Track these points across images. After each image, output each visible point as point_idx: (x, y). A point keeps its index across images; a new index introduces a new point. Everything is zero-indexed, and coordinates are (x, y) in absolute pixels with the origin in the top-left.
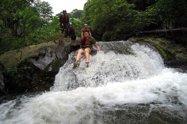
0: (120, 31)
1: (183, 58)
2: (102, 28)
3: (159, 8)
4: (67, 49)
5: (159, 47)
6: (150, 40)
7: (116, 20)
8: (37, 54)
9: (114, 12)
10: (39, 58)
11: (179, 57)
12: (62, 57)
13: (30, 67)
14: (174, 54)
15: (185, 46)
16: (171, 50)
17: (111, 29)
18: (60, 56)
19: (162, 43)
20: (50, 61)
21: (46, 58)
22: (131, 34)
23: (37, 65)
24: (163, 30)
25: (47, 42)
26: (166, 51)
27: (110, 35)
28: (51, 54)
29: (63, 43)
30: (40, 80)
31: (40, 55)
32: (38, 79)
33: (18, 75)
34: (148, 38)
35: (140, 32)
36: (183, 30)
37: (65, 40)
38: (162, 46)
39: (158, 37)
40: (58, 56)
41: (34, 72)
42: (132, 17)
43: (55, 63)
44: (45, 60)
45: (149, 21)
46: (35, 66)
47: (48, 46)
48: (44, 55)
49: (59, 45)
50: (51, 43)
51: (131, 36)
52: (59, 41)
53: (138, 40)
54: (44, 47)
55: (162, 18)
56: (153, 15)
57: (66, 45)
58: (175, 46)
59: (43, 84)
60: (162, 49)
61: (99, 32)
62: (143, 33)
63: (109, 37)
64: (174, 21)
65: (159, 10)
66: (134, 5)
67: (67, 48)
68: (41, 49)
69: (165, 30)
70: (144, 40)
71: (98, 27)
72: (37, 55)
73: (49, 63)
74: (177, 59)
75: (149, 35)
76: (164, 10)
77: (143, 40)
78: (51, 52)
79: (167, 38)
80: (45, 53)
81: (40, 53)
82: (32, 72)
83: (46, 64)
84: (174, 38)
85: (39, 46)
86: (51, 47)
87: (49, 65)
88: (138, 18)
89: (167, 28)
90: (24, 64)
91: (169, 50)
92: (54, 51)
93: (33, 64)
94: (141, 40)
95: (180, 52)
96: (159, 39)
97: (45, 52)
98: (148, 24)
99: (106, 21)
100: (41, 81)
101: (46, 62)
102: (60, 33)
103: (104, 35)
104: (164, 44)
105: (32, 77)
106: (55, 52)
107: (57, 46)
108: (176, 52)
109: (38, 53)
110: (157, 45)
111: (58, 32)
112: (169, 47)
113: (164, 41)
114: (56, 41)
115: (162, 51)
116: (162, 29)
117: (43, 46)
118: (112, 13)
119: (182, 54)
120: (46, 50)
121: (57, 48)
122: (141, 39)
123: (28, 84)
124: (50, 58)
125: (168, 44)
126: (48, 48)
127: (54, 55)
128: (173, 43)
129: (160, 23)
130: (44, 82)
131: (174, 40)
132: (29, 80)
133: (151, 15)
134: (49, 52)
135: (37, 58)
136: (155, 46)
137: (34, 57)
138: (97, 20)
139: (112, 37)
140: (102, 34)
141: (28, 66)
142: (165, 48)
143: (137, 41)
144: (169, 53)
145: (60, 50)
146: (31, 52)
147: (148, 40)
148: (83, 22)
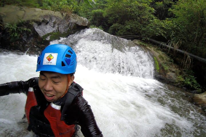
0: (129, 28)
1: (172, 78)
2: (114, 18)
3: (176, 24)
4: (71, 26)
5: (156, 59)
6: (152, 49)
7: (131, 16)
8: (41, 19)
9: (133, 8)
10: (42, 24)
11: (169, 76)
12: (63, 31)
13: (29, 30)
14: (167, 71)
15: (180, 69)
16: (165, 66)
17: (122, 23)
18: (62, 30)
19: (161, 57)
20: (51, 31)
21: (48, 26)
22: (138, 36)
23: (38, 30)
24: (168, 46)
25: (54, 11)
26: (160, 65)
27: (119, 28)
28: (54, 25)
29: (70, 18)
30: (35, 45)
31: (43, 21)
32: (34, 44)
33: (15, 34)
34: (151, 47)
35: (147, 38)
36: (186, 54)
37: (73, 16)
38: (159, 60)
39: (160, 50)
40: (59, 28)
41: (32, 36)
42: (148, 21)
43: (54, 34)
44: (46, 28)
45: (160, 32)
46: (35, 30)
47: (54, 16)
48: (47, 23)
49: (65, 19)
50: (58, 14)
51: (137, 38)
52: (67, 15)
53: (141, 44)
54: (50, 16)
55: (173, 34)
56: (167, 28)
57: (71, 21)
58: (171, 64)
59: (36, 50)
60: (158, 61)
61: (109, 21)
62: (149, 40)
63: (117, 30)
64: (181, 43)
65: (175, 27)
66: (154, 10)
67: (72, 24)
68: (46, 16)
69: (169, 46)
70: (147, 47)
71: (111, 15)
72: (41, 21)
73: (49, 32)
74: (167, 76)
75: (154, 44)
76: (179, 28)
77: (145, 46)
78: (55, 23)
79: (169, 55)
80: (49, 22)
81: (44, 19)
82: (30, 35)
83: (46, 32)
84: (174, 58)
85: (46, 12)
86: (56, 18)
87: (48, 34)
88: (152, 24)
89: (172, 46)
90: (25, 24)
91: (164, 66)
92: (58, 22)
93: (34, 28)
94: (143, 45)
95: (173, 72)
96: (161, 52)
97: (49, 20)
98: (157, 34)
99: (121, 13)
100: (35, 47)
101: (47, 30)
102: (70, 7)
103: (113, 26)
104: (163, 58)
105: (28, 40)
106: (58, 25)
107: (62, 18)
108: (170, 70)
109: (43, 19)
110: (155, 57)
111: (69, 5)
112: (165, 63)
113: (163, 56)
114: (64, 14)
115: (158, 63)
116: (167, 44)
117: (50, 13)
118: (130, 8)
119: (174, 74)
120: (51, 19)
121: (61, 21)
122: (145, 45)
123: (21, 46)
124: (52, 27)
125: (166, 60)
126: (53, 18)
127: (57, 26)
128: (171, 62)
129: (169, 38)
130: (38, 48)
131: (174, 59)
132: (24, 42)
133: (165, 27)
134: (53, 22)
135: (39, 23)
136: (153, 56)
137: (37, 22)
138: (112, 8)
139: (119, 31)
140: (111, 25)
141: (28, 28)
142: (161, 62)
143: (139, 46)
144: (163, 68)
145: (64, 23)
146: (35, 15)
147: (150, 49)
148: (98, 4)
